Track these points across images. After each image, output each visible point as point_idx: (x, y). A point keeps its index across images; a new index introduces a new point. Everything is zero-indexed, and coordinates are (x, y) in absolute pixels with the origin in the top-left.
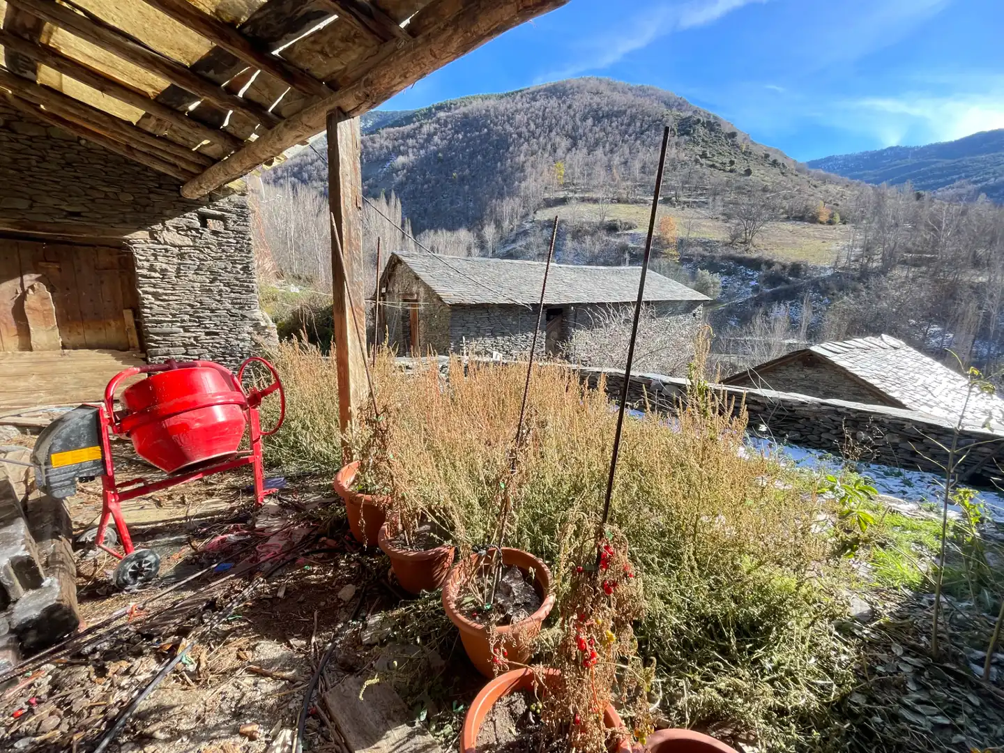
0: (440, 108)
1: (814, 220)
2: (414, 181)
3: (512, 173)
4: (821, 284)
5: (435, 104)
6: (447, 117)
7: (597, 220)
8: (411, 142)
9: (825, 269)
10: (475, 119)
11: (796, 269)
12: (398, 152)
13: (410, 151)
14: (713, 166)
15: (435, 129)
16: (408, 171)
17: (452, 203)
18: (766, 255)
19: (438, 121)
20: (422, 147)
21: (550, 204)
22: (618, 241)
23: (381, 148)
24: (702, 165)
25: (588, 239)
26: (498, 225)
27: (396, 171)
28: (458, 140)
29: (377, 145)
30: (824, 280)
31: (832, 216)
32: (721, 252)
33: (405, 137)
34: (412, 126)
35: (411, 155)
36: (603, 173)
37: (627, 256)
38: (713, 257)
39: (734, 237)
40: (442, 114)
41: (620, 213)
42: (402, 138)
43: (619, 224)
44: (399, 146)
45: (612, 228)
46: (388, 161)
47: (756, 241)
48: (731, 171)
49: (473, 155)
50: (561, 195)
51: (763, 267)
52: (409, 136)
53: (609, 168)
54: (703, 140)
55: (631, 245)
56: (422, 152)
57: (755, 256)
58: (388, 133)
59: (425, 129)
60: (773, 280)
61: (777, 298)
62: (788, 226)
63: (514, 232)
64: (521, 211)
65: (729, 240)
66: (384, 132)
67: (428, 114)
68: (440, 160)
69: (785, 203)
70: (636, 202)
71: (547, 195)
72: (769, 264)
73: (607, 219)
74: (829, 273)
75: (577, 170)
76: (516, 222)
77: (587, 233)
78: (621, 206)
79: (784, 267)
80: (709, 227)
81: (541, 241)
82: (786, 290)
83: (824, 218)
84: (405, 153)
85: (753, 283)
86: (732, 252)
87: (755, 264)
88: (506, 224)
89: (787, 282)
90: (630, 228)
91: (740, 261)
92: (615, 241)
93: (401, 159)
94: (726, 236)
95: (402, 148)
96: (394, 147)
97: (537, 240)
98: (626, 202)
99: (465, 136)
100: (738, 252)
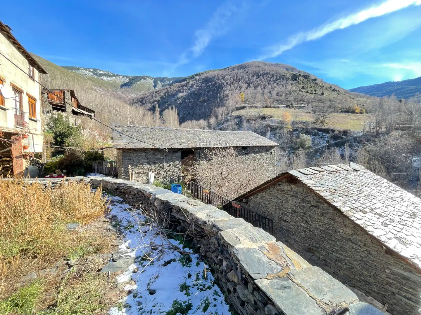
0: (197, 75)
1: (353, 112)
2: (185, 102)
3: (224, 98)
4: (357, 139)
5: (195, 74)
6: (199, 78)
7: (257, 115)
8: (185, 88)
9: (359, 132)
10: (210, 78)
11: (345, 133)
12: (179, 91)
13: (184, 91)
14: (307, 92)
15: (195, 83)
16: (183, 99)
17: (199, 110)
18: (331, 127)
19: (196, 80)
20: (189, 90)
21: (238, 109)
22: (266, 123)
23: (174, 90)
24: (302, 92)
25: (253, 122)
26: (216, 118)
27: (179, 99)
28: (203, 86)
29: (172, 90)
30: (359, 137)
31: (361, 110)
32: (311, 126)
33: (183, 86)
34: (185, 82)
35: (185, 93)
36: (260, 96)
37: (269, 129)
38: (307, 129)
39: (317, 120)
40: (197, 77)
41: (267, 112)
42: (182, 87)
43: (266, 116)
44: (180, 90)
45: (263, 118)
46: (176, 95)
47: (327, 121)
48: (315, 94)
49: (208, 92)
50: (243, 105)
51: (330, 132)
52: (184, 86)
53: (263, 94)
54: (303, 82)
55: (271, 124)
56: (189, 91)
57: (326, 127)
58: (177, 85)
59: (191, 83)
60: (335, 138)
61: (337, 145)
62: (342, 115)
63: (223, 120)
64: (227, 112)
65: (315, 121)
66: (175, 85)
67: (192, 77)
68: (196, 94)
69: (340, 106)
70: (274, 107)
71: (237, 106)
72: (333, 131)
73: (261, 114)
74: (361, 134)
75: (250, 96)
76: (224, 117)
77: (253, 120)
78: (268, 109)
79: (340, 132)
80: (306, 116)
81: (233, 124)
82: (341, 142)
83: (358, 111)
84: (183, 92)
85: (326, 139)
86: (316, 126)
87: (327, 131)
88: (220, 118)
89: (342, 138)
90: (271, 117)
91: (320, 130)
92: (264, 123)
93: (180, 95)
94: (313, 119)
95: (181, 90)
96: (178, 90)
97: (232, 123)
98: (270, 107)
99: (206, 84)
100: (319, 126)
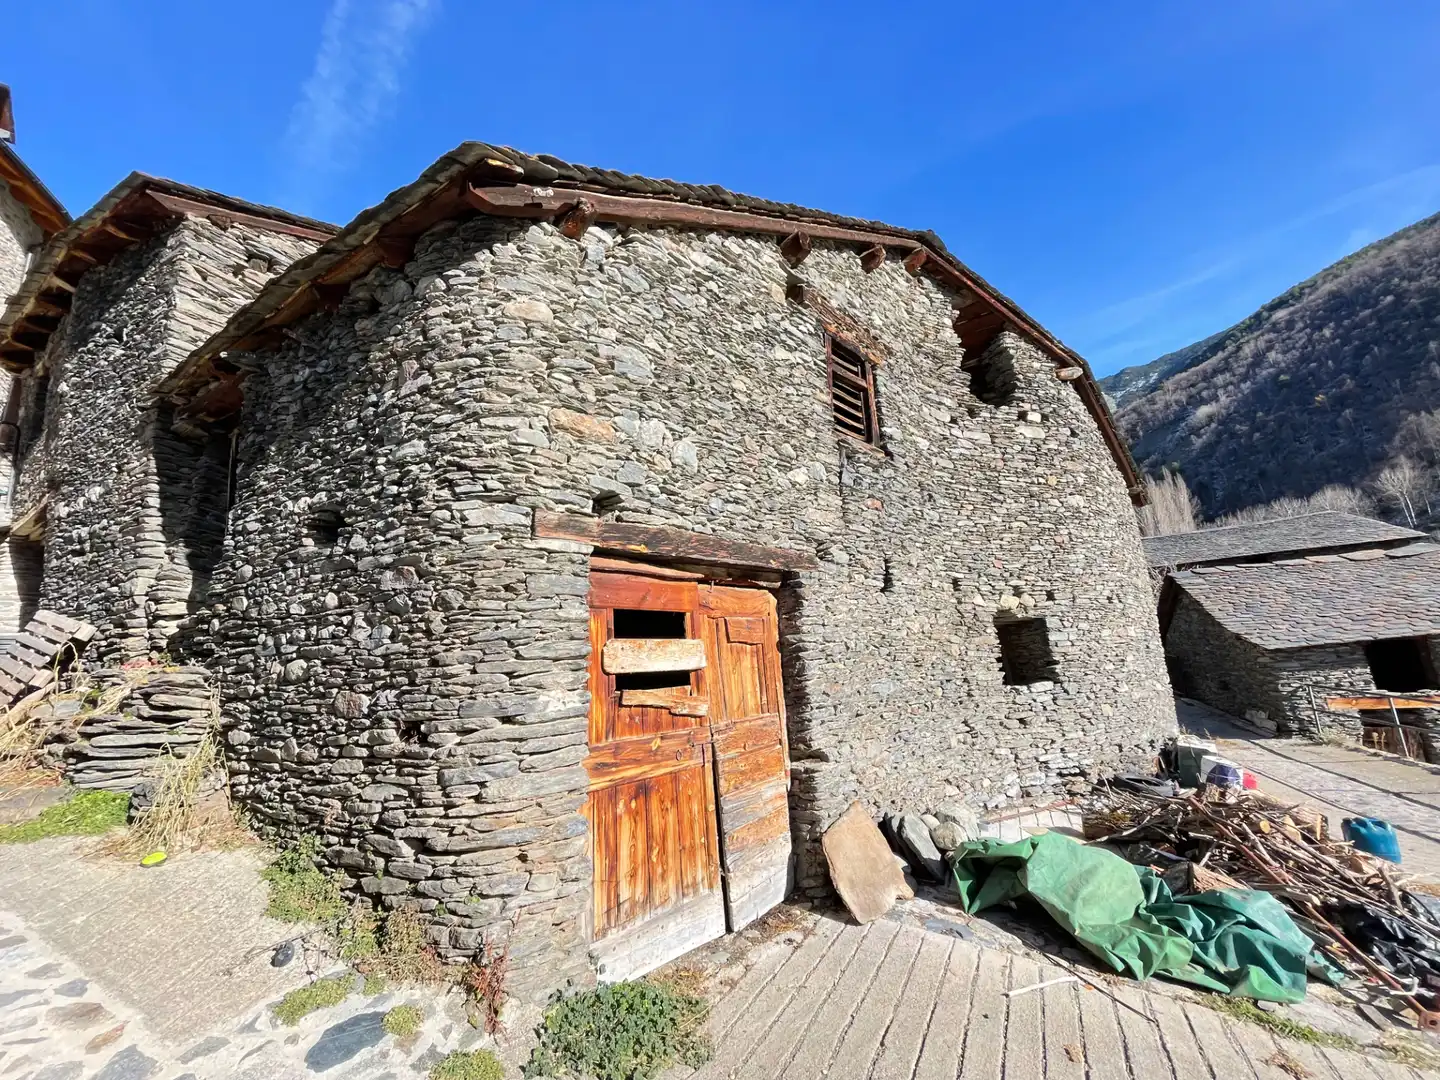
0: (1280, 304)
2: (1233, 435)
5: (1267, 301)
6: (1291, 314)
8: (1220, 379)
10: (1359, 290)
12: (1197, 401)
13: (1220, 392)
15: (1270, 341)
16: (1221, 423)
17: (1319, 448)
19: (1274, 328)
20: (1245, 378)
23: (1167, 406)
26: (1426, 460)
27: (1196, 431)
28: (1322, 339)
29: (1160, 405)
33: (1207, 377)
34: (1221, 355)
35: (1223, 399)
40: (1281, 314)
42: (1204, 380)
44: (1199, 393)
46: (1183, 419)
49: (1359, 354)
52: (1216, 372)
56: (1246, 386)
58: (1178, 383)
59: (1247, 350)
66: (1169, 384)
67: (1256, 322)
68: (1285, 384)
84: (1215, 398)
93: (1204, 411)
95: (1204, 394)
96: (1191, 397)
99: (1339, 325)
